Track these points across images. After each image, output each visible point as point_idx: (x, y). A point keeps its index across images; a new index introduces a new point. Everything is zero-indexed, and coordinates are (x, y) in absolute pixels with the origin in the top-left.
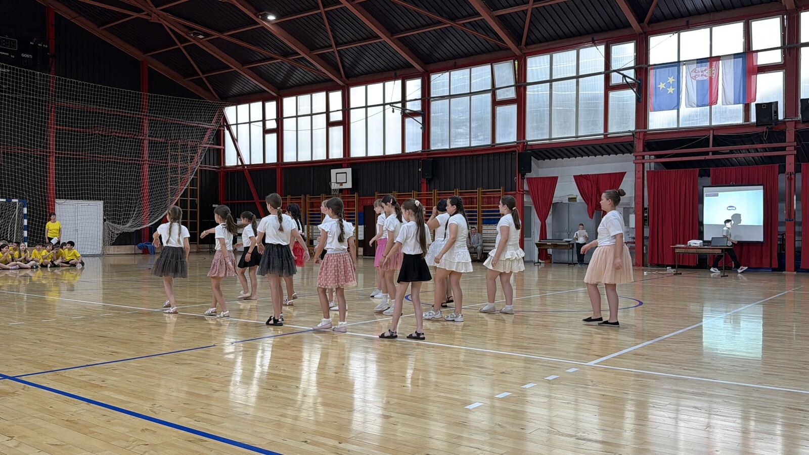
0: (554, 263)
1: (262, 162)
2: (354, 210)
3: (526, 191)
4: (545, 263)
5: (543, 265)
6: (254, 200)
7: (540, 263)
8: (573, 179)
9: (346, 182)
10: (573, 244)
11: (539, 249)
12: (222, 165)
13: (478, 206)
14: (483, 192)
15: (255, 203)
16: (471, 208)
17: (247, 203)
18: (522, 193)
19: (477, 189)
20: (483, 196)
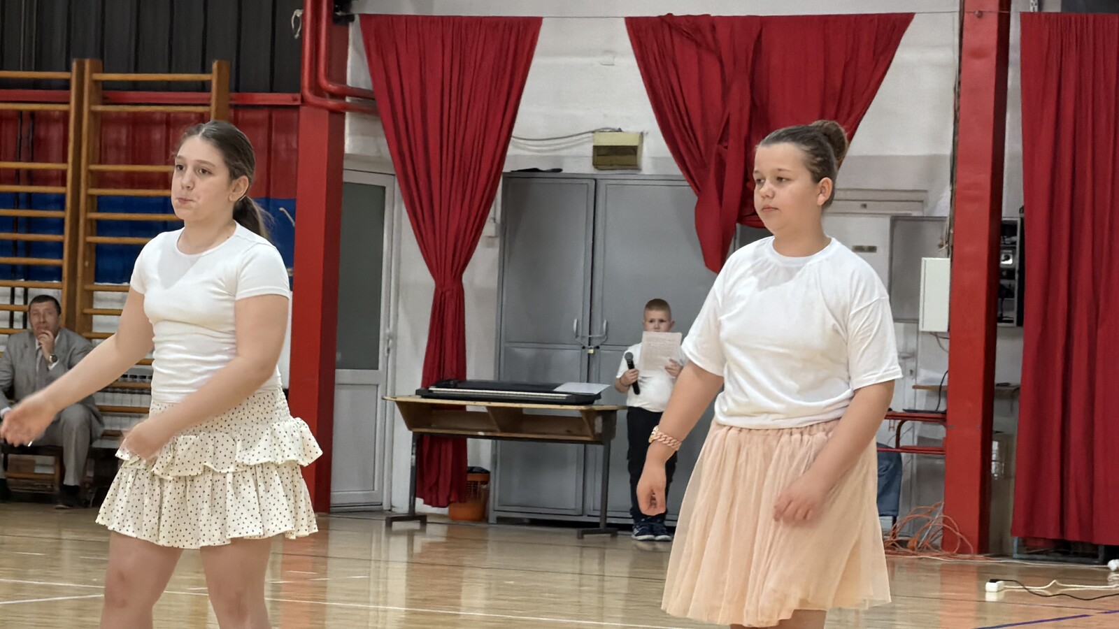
0: (501, 520)
3: (356, 93)
4: (452, 521)
5: (436, 532)
7: (423, 519)
8: (624, 42)
10: (609, 415)
11: (419, 441)
13: (69, 167)
14: (107, 85)
16: (32, 177)
18: (331, 103)
19: (68, 69)
20: (100, 108)
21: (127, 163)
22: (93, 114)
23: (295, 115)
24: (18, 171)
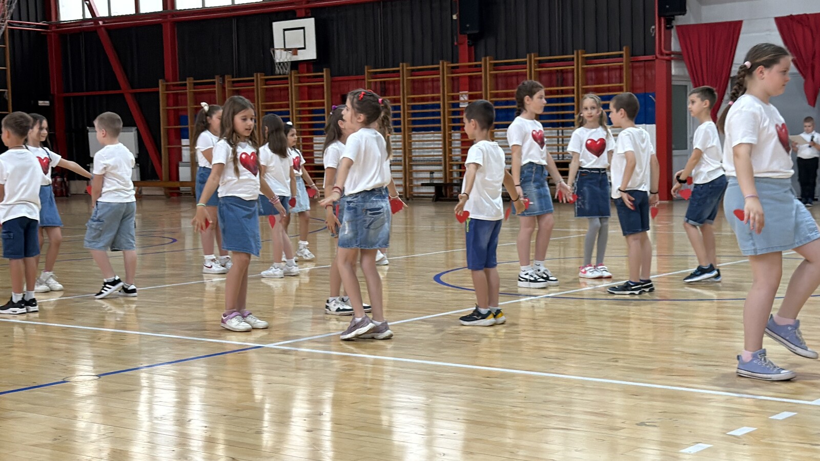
1: (133, 12)
2: (323, 104)
3: (675, 53)
6: (119, 88)
9: (304, 48)
12: (54, 20)
13: (575, 88)
14: (587, 58)
15: (122, 95)
16: (563, 92)
17: (107, 95)
18: (666, 57)
19: (573, 54)
20: (585, 66)
21: (595, 84)
22: (583, 69)
23: (653, 63)
24: (558, 90)
